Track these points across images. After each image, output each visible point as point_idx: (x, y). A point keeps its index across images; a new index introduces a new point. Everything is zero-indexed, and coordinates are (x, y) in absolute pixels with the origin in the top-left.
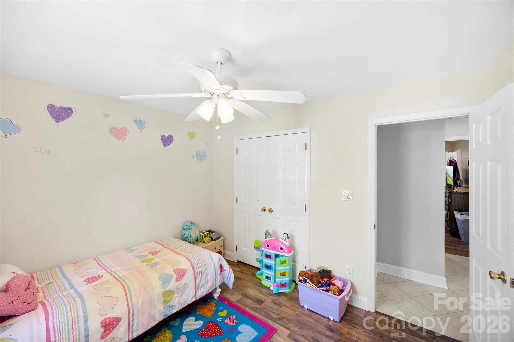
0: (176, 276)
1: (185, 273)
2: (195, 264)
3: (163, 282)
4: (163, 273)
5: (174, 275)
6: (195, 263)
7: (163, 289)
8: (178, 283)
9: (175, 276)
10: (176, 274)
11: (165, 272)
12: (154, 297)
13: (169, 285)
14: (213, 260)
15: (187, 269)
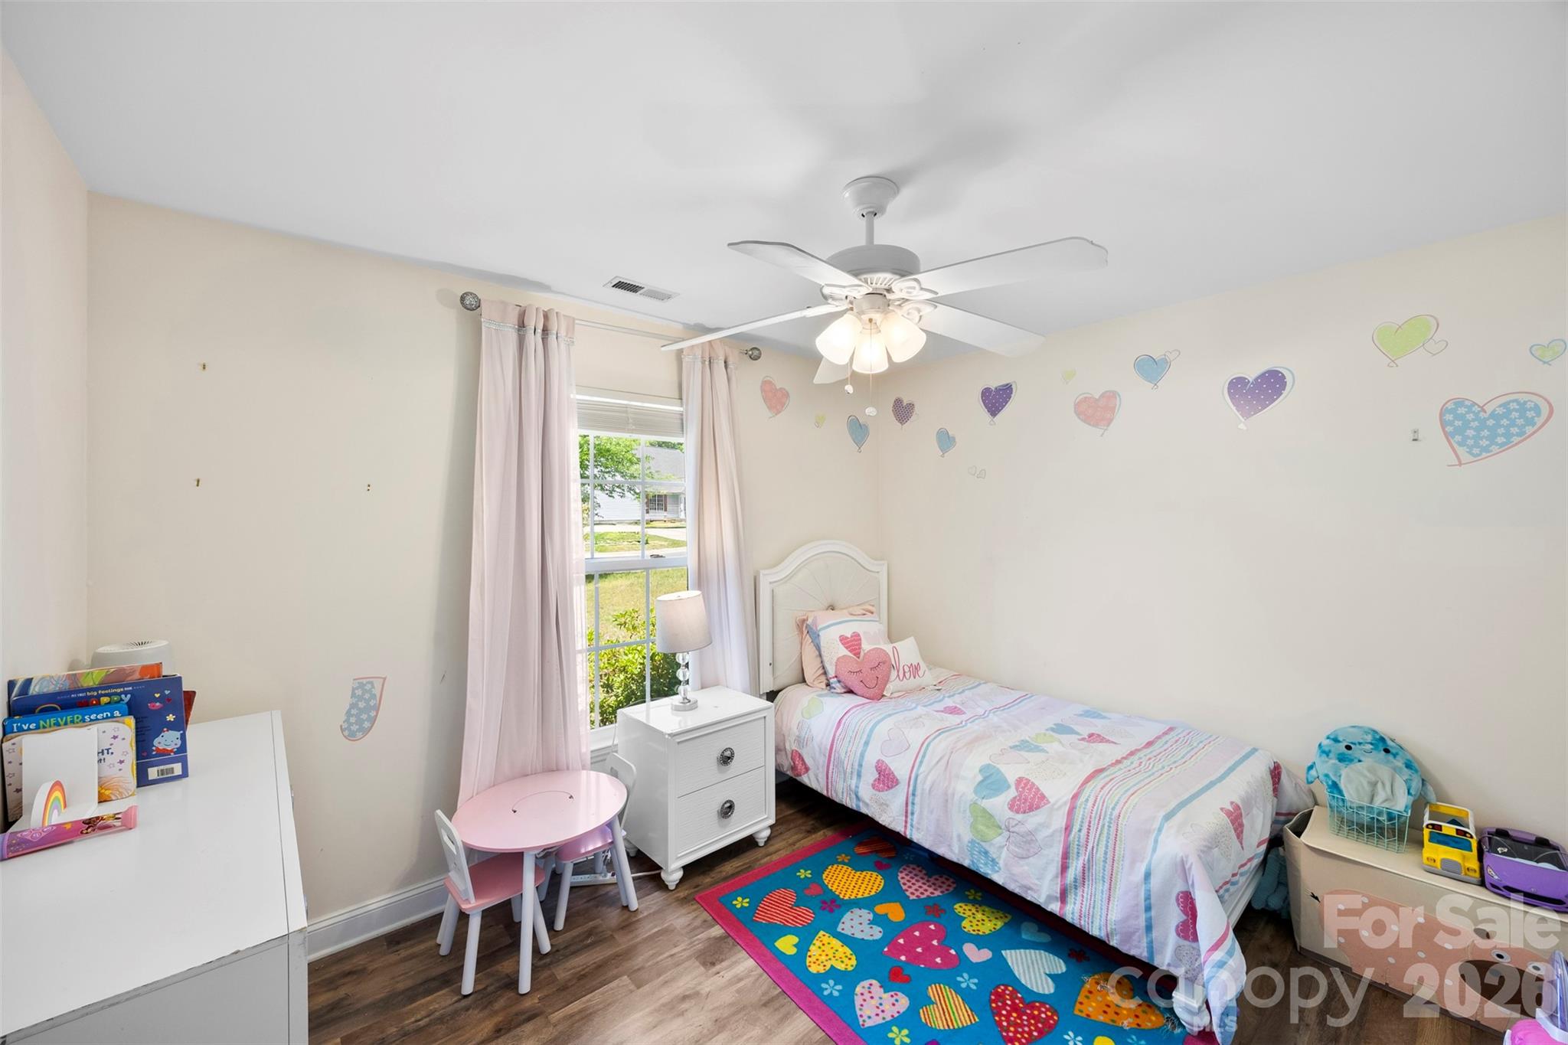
0: (1014, 796)
1: (1038, 808)
2: (1084, 808)
3: (982, 781)
4: (998, 766)
5: (1013, 787)
6: (1087, 807)
7: (974, 795)
8: (1011, 814)
9: (1012, 793)
10: (1017, 789)
11: (1003, 769)
12: (953, 795)
13: (991, 798)
14: (1154, 850)
15: (1050, 800)
